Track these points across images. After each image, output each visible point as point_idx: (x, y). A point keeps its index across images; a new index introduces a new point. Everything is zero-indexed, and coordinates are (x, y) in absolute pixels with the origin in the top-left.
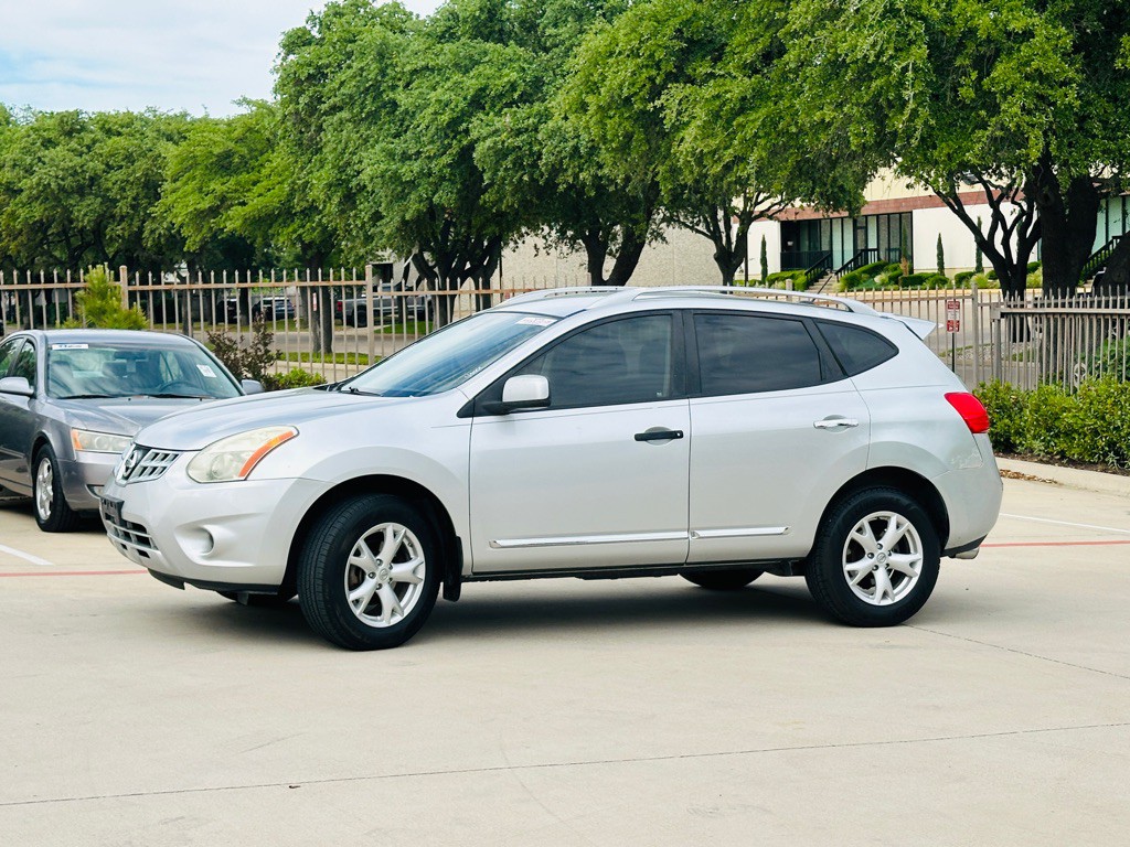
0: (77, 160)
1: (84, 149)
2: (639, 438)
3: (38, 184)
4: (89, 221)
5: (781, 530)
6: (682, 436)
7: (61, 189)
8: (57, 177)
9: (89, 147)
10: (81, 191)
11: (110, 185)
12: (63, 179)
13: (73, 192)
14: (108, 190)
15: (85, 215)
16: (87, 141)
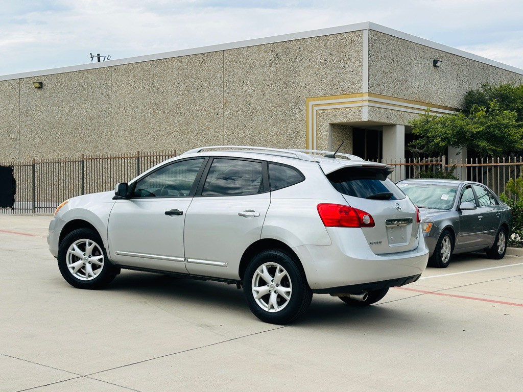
2: (167, 213)
5: (222, 264)
6: (182, 214)
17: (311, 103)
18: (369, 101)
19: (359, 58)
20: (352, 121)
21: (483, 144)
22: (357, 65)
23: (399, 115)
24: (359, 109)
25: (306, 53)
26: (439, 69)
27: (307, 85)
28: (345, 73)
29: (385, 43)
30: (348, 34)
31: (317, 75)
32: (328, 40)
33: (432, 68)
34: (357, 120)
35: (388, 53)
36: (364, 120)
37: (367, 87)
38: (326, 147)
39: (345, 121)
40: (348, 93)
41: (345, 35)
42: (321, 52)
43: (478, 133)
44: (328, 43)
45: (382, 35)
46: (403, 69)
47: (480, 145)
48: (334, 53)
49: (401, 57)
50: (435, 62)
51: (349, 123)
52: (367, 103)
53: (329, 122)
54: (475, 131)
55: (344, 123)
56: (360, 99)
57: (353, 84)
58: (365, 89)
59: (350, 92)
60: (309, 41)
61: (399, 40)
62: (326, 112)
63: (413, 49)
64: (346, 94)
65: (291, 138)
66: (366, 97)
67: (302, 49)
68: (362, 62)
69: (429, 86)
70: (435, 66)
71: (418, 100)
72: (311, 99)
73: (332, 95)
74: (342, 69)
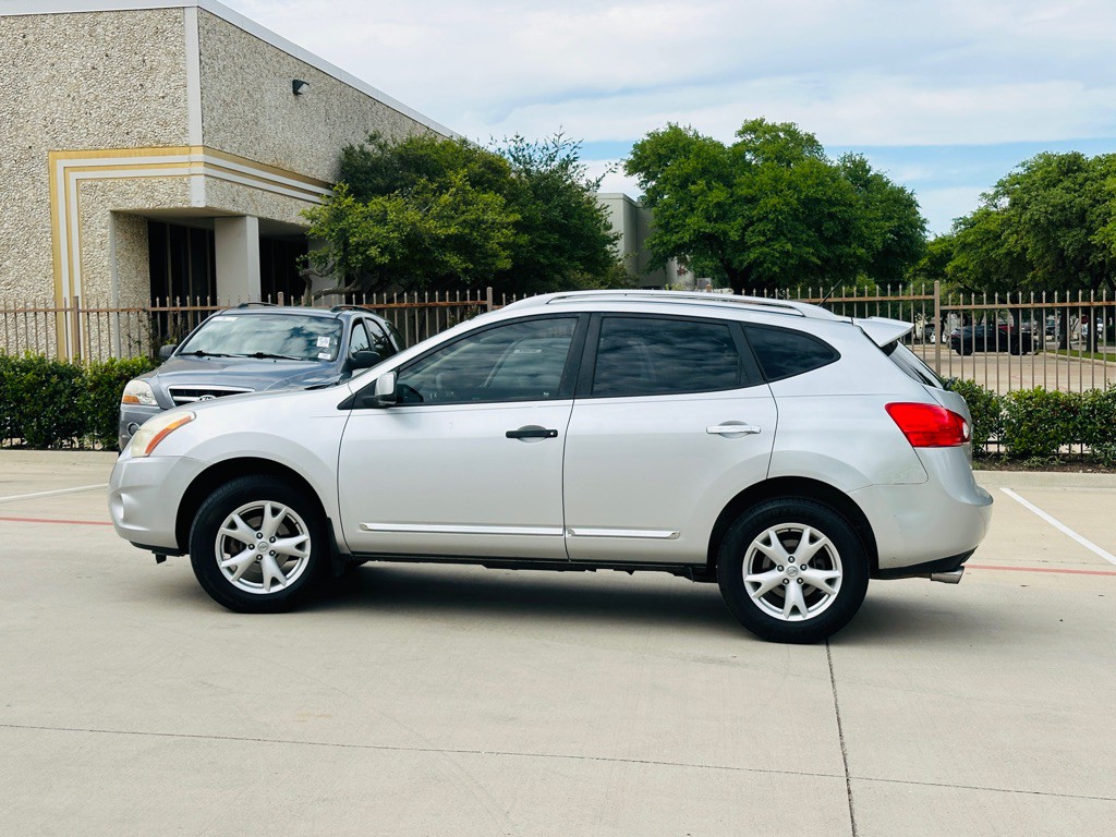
0: (1069, 197)
1: (1077, 187)
2: (510, 435)
3: (1030, 220)
4: (1073, 250)
6: (555, 435)
7: (1051, 223)
8: (1046, 212)
9: (1081, 185)
10: (1068, 225)
11: (1094, 217)
12: (1051, 214)
13: (1061, 225)
14: (1093, 222)
15: (1071, 244)
16: (1080, 180)
17: (61, 164)
18: (207, 164)
19: (177, 69)
20: (166, 207)
21: (454, 260)
22: (173, 84)
23: (250, 195)
24: (183, 180)
25: (42, 48)
26: (301, 98)
27: (49, 122)
28: (145, 99)
29: (223, 38)
30: (149, 13)
31: (73, 99)
32: (99, 23)
33: (292, 96)
34: (180, 205)
35: (228, 62)
36: (195, 204)
37: (201, 132)
38: (106, 263)
39: (149, 205)
40: (154, 145)
41: (141, 16)
42: (83, 48)
43: (449, 237)
44: (99, 30)
45: (219, 21)
46: (251, 96)
47: (448, 262)
48: (114, 53)
49: (247, 70)
50: (297, 85)
51: (159, 210)
52: (201, 169)
53: (111, 207)
54: (442, 232)
55: (148, 210)
56: (185, 158)
57: (165, 124)
58: (195, 136)
59: (158, 142)
60: (50, 21)
61: (243, 35)
62: (100, 184)
63: (262, 55)
64: (150, 146)
65: (11, 243)
66: (199, 155)
67: (30, 38)
68: (185, 78)
69: (289, 135)
70: (296, 93)
71: (275, 164)
72: (62, 154)
73: (113, 147)
74: (136, 91)
